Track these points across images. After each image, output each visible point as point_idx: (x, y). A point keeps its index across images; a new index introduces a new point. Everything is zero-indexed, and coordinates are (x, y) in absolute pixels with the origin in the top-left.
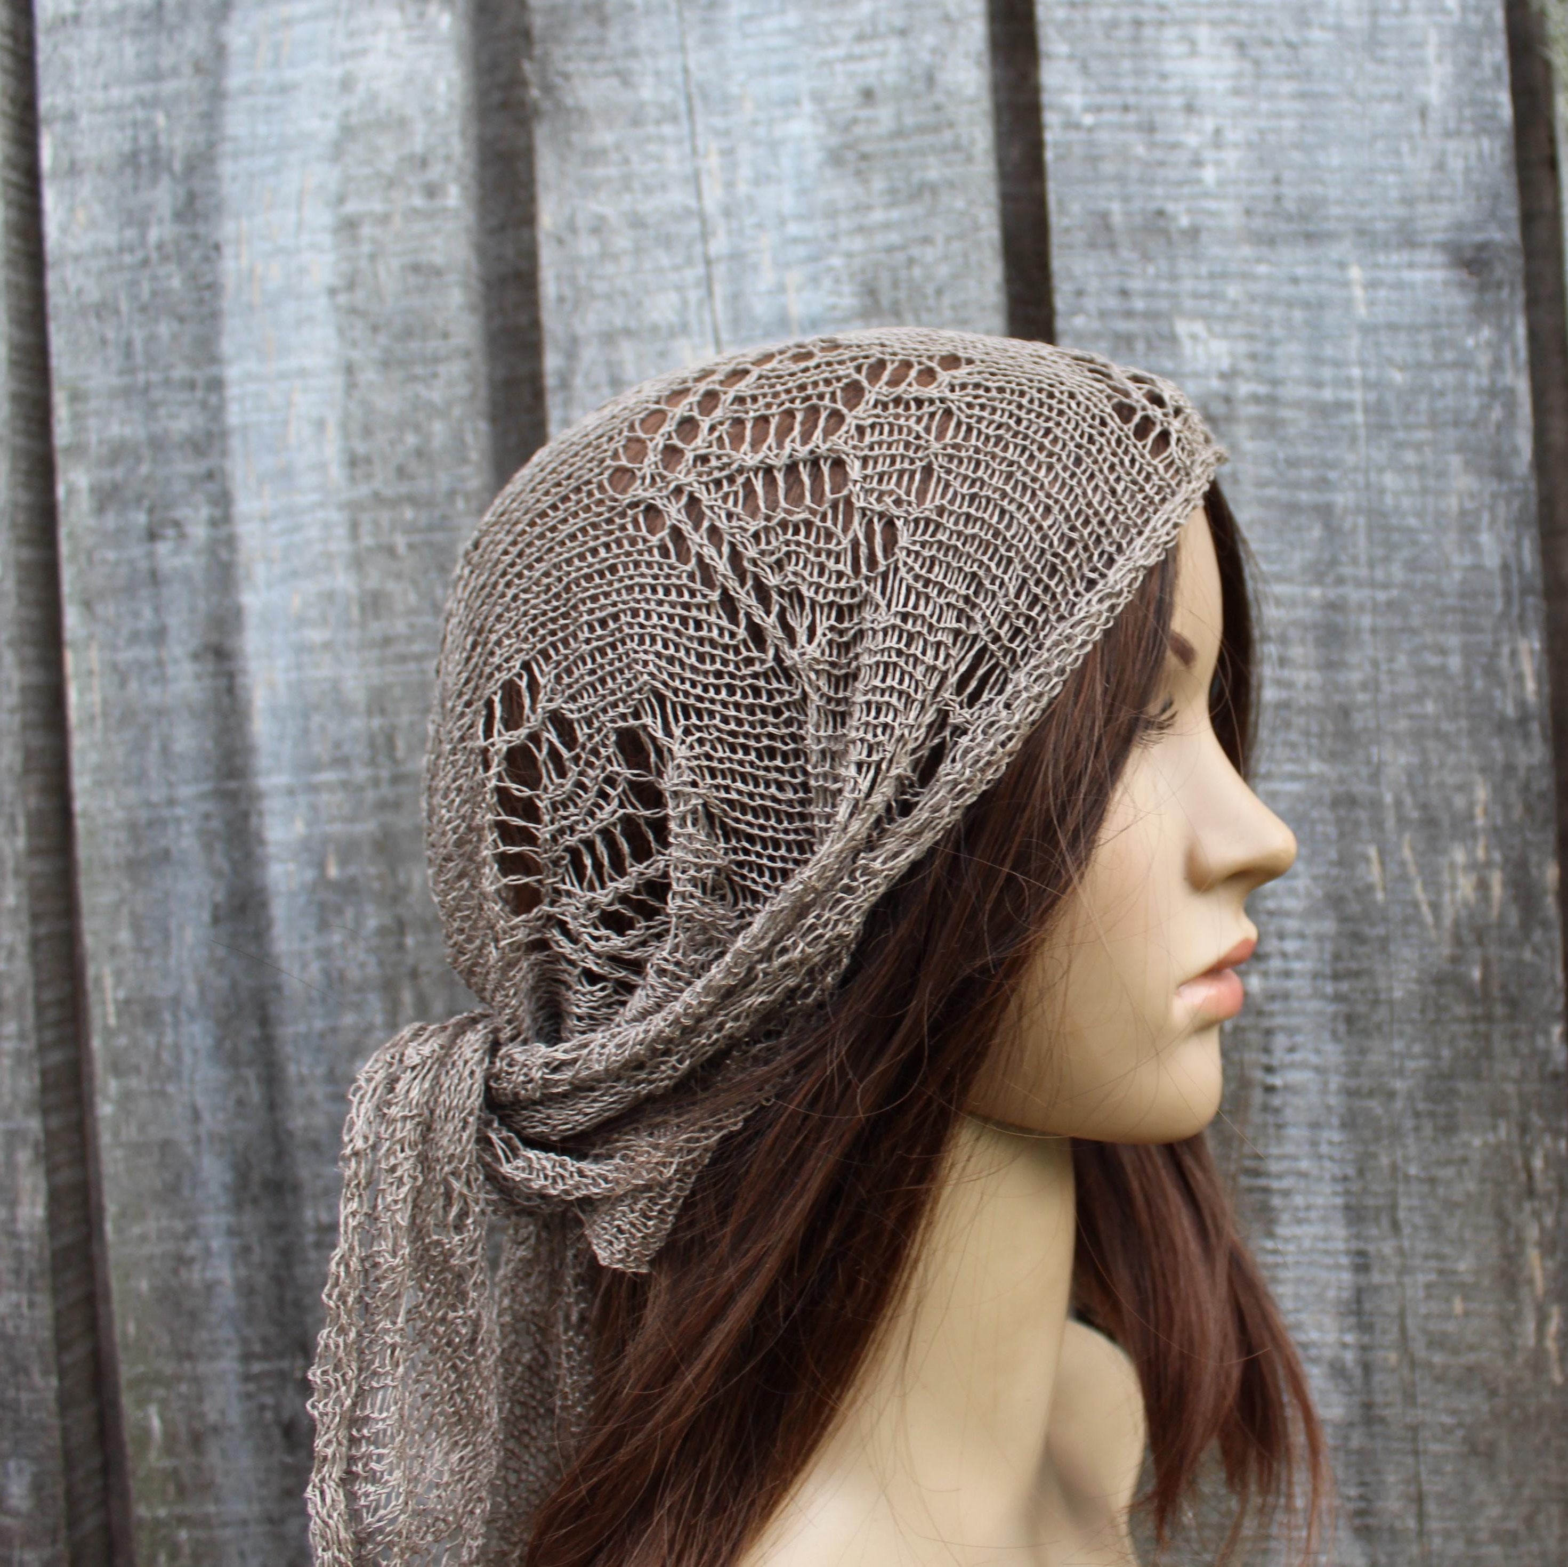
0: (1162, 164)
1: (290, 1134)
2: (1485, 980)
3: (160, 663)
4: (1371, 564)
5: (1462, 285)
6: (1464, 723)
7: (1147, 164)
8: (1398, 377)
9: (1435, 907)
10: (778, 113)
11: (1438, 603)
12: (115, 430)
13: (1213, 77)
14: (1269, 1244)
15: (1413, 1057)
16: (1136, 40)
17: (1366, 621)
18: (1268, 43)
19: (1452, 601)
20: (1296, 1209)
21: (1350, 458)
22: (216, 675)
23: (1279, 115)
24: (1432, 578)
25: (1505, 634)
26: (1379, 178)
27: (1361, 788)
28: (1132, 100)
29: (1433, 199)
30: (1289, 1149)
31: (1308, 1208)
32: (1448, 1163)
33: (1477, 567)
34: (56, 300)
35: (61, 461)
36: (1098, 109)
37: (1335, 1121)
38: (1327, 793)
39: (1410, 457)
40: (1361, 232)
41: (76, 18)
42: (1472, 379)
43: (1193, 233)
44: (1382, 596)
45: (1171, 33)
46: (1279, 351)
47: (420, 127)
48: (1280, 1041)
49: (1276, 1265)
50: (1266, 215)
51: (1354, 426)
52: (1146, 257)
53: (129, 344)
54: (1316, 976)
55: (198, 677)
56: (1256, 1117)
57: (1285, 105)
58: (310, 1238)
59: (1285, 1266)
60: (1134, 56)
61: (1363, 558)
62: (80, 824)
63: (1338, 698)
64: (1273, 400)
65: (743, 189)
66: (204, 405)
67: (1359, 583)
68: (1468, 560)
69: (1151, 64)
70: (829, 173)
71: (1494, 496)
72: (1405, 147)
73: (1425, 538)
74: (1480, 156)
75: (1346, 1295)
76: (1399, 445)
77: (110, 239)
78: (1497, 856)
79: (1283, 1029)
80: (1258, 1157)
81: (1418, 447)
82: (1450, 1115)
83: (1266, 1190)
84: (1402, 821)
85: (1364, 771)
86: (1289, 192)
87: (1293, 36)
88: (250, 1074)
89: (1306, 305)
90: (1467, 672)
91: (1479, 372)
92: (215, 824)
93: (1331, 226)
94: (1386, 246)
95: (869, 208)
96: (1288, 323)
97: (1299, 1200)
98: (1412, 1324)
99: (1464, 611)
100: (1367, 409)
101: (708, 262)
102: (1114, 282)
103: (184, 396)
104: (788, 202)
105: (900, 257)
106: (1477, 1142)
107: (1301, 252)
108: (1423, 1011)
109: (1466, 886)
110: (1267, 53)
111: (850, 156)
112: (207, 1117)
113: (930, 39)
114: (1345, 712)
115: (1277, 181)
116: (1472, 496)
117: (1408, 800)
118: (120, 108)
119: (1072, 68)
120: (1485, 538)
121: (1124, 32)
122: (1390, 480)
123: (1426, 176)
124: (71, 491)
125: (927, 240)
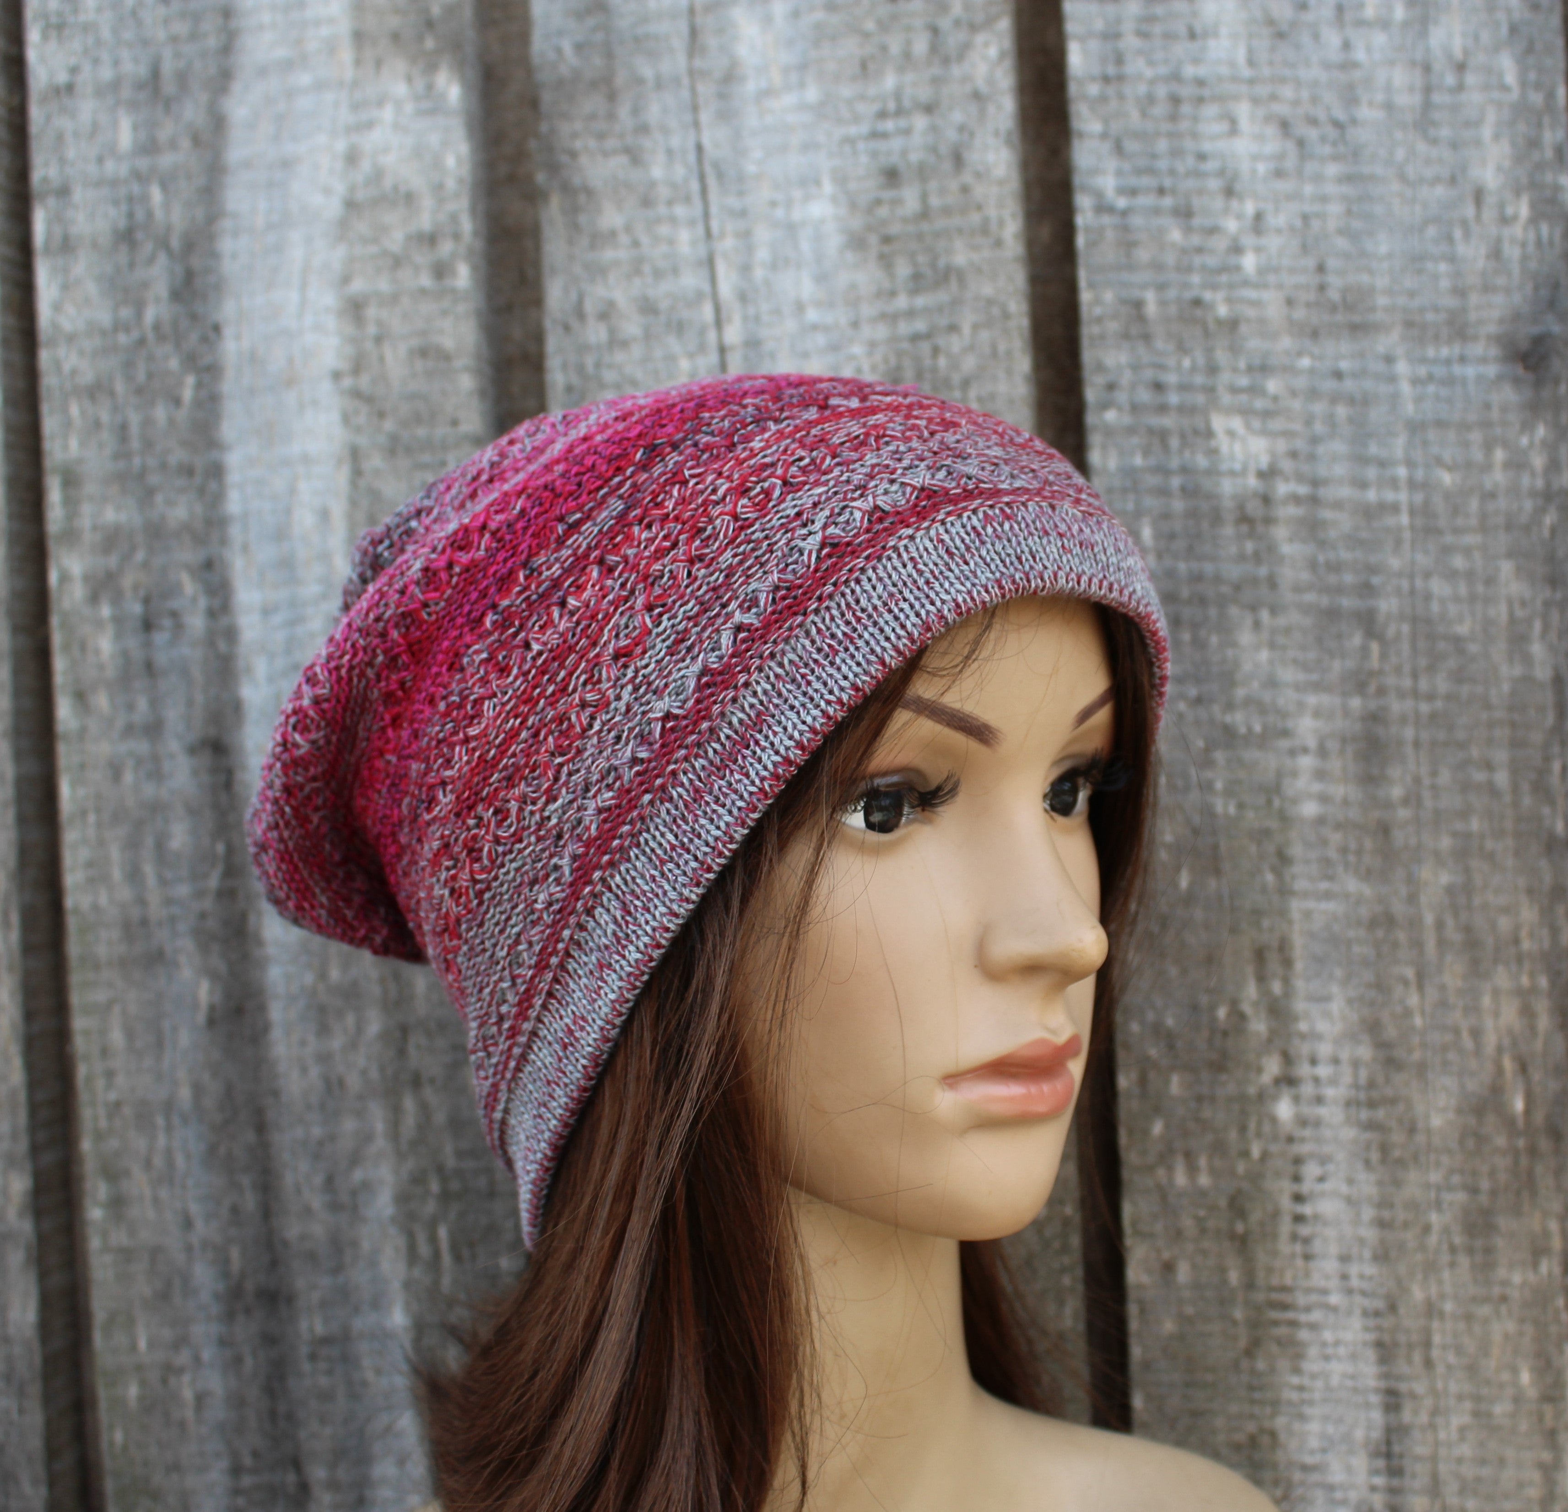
0: (1200, 250)
1: (285, 1243)
2: (1528, 1111)
3: (156, 759)
4: (1415, 676)
5: (1516, 381)
6: (1510, 842)
7: (1184, 251)
8: (1447, 478)
9: (1476, 1033)
10: (797, 194)
11: (1484, 716)
12: (110, 515)
13: (1255, 158)
14: (1295, 1380)
15: (1450, 1188)
16: (1174, 117)
17: (1409, 733)
18: (1313, 122)
19: (1500, 714)
20: (1324, 1344)
21: (1395, 563)
22: (214, 770)
23: (1324, 199)
24: (1479, 689)
25: (1556, 749)
26: (1429, 265)
27: (1399, 908)
28: (1167, 182)
29: (1487, 288)
30: (1317, 1280)
31: (1337, 1343)
32: (1486, 1300)
33: (1527, 679)
34: (49, 381)
35: (54, 548)
36: (1133, 192)
37: (1367, 1254)
38: (1364, 912)
39: (1458, 562)
40: (1409, 324)
41: (70, 88)
42: (1526, 481)
43: (1233, 324)
44: (1425, 708)
45: (1210, 110)
46: (1321, 450)
47: (427, 202)
48: (1311, 1170)
49: (1303, 1402)
50: (1308, 305)
51: (1400, 529)
52: (1182, 349)
53: (123, 428)
54: (1348, 1104)
55: (195, 773)
56: (1285, 1247)
57: (1331, 189)
58: (304, 1350)
59: (1311, 1403)
60: (1170, 135)
61: (1407, 669)
62: (72, 923)
63: (1376, 814)
64: (1314, 500)
65: (759, 273)
66: (201, 491)
67: (1402, 695)
68: (1518, 671)
69: (1189, 144)
70: (850, 257)
71: (1547, 604)
72: (1458, 234)
73: (1473, 648)
74: (1539, 243)
75: (1377, 1434)
76: (1447, 550)
77: (104, 317)
78: (1543, 982)
79: (1312, 1155)
80: (1285, 1289)
81: (1467, 552)
82: (1488, 1250)
83: (1293, 1324)
84: (1442, 943)
85: (1403, 891)
86: (1334, 281)
87: (1340, 114)
88: (246, 1180)
89: (1351, 401)
90: (1515, 788)
91: (1533, 474)
92: (212, 924)
93: (1379, 316)
94: (1437, 338)
95: (893, 294)
96: (1331, 420)
97: (1328, 1336)
98: (1443, 1468)
99: (1513, 725)
100: (1412, 513)
101: (722, 350)
102: (1149, 374)
103: (181, 482)
104: (807, 288)
105: (925, 348)
106: (1517, 1278)
107: (1345, 347)
108: (1462, 1141)
109: (1510, 1014)
110: (1312, 134)
111: (873, 240)
112: (199, 1225)
113: (957, 117)
114: (1384, 830)
115: (1321, 269)
116: (1523, 603)
117: (1450, 922)
118: (114, 183)
119: (1106, 147)
120: (1537, 649)
121: (1160, 110)
122: (1438, 587)
123: (1481, 263)
124: (65, 578)
125: (953, 328)
